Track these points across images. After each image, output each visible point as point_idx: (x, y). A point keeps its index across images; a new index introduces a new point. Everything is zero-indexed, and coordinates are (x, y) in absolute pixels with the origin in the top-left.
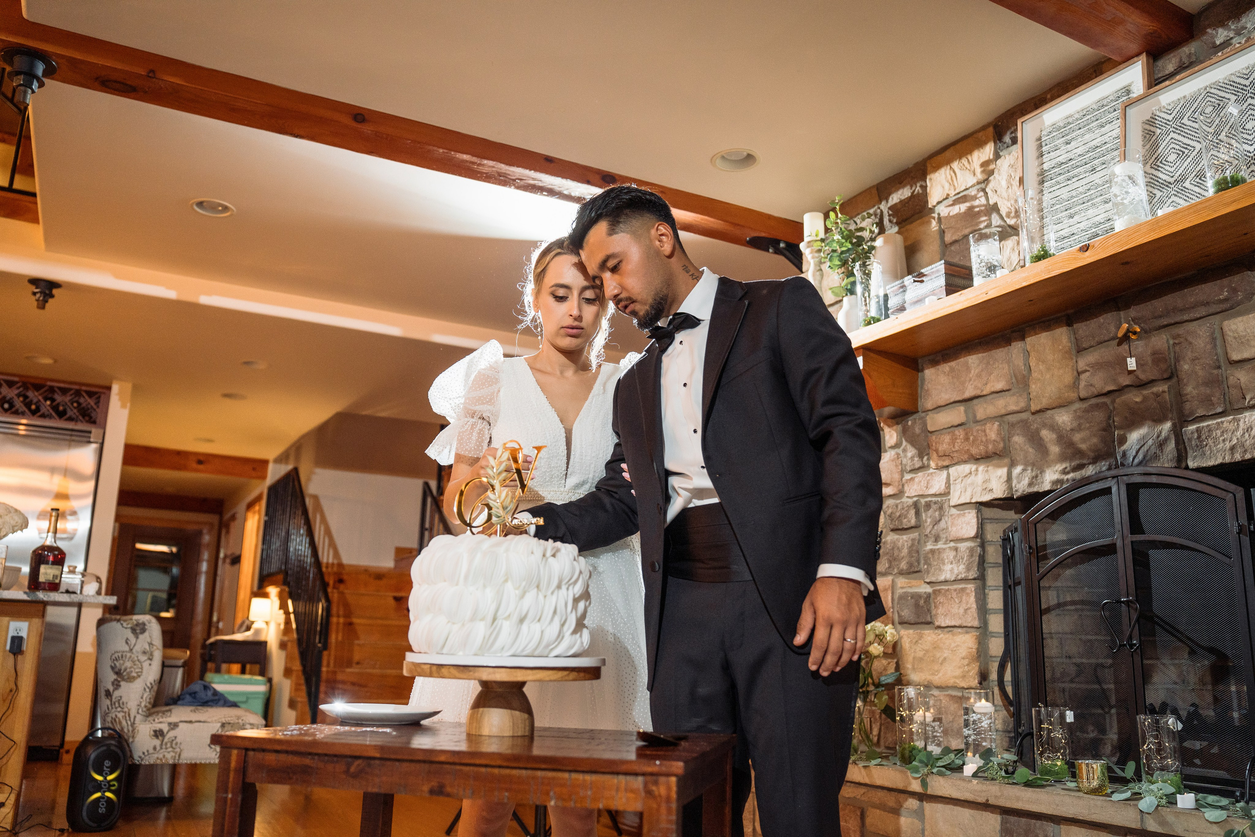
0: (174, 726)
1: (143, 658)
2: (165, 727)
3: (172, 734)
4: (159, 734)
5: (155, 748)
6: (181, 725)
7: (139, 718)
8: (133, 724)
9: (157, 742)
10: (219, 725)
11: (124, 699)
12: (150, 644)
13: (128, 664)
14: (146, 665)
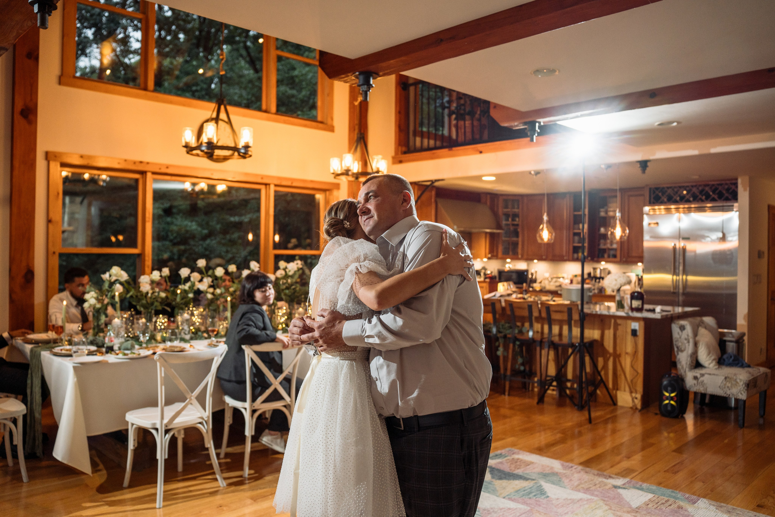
0: (702, 375)
1: (686, 342)
2: (699, 376)
3: (701, 379)
4: (695, 378)
5: (695, 384)
6: (706, 376)
7: (687, 369)
8: (685, 372)
9: (695, 382)
10: (724, 378)
11: (681, 360)
12: (688, 335)
13: (680, 344)
14: (687, 345)
